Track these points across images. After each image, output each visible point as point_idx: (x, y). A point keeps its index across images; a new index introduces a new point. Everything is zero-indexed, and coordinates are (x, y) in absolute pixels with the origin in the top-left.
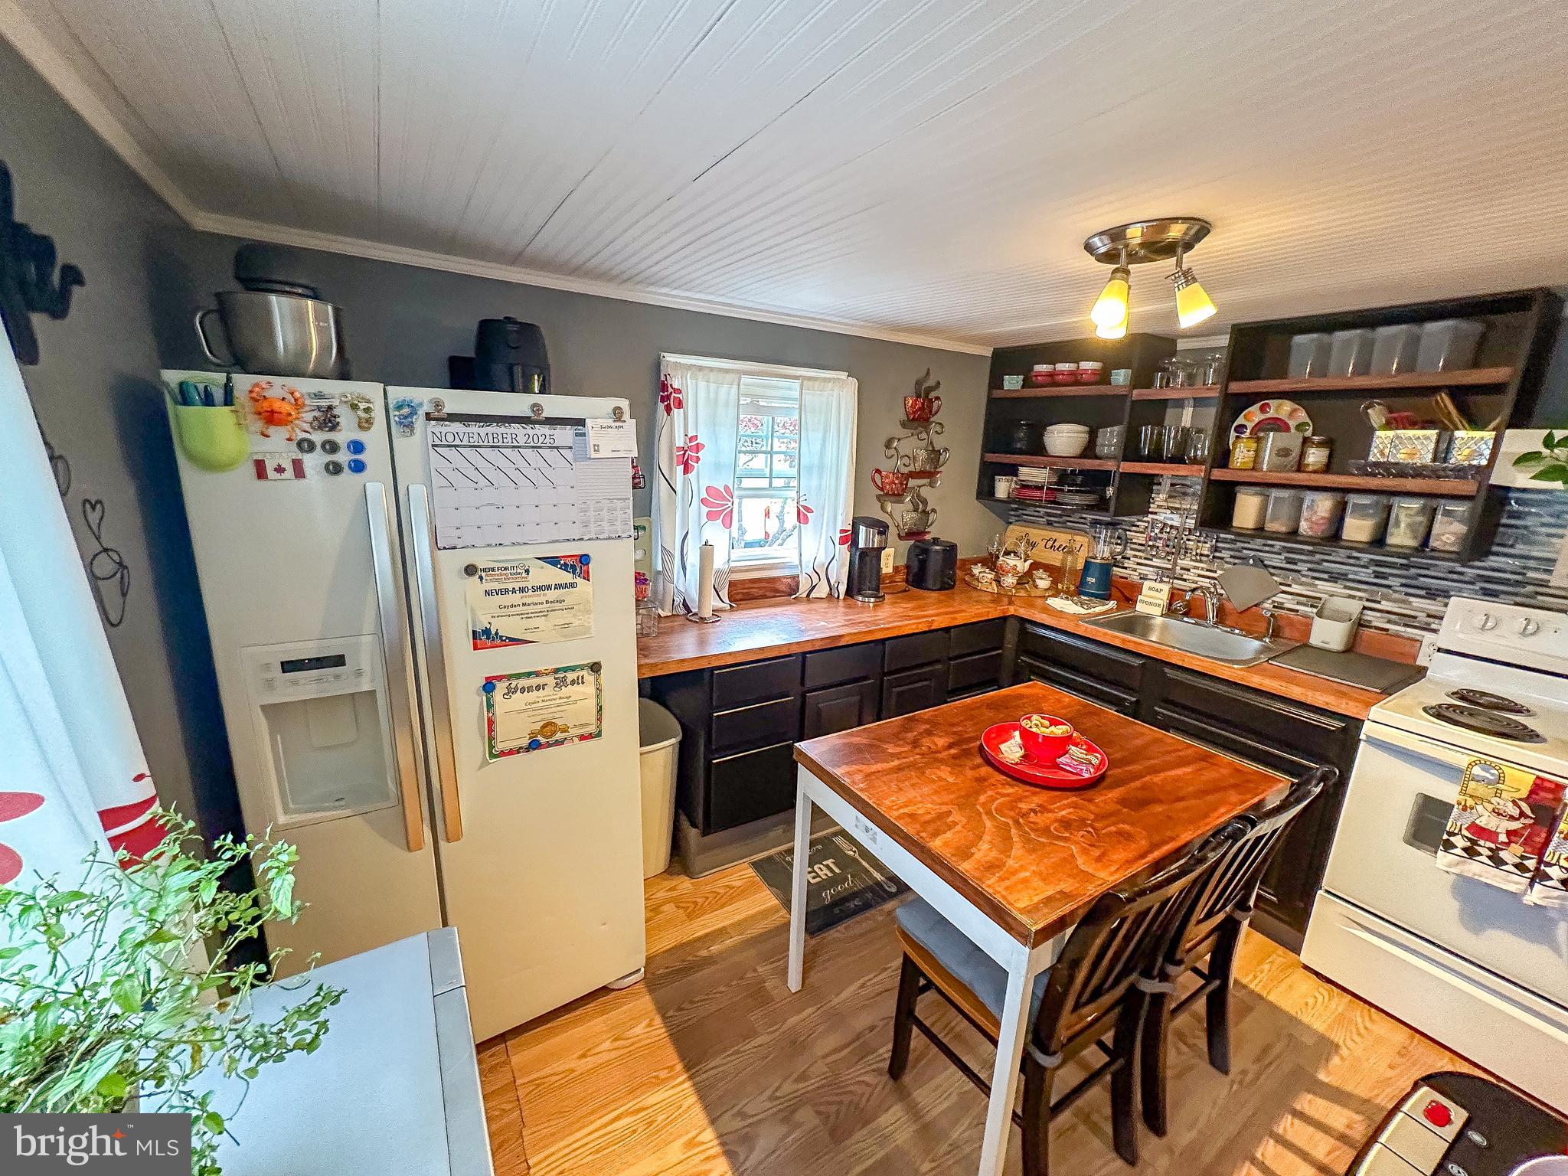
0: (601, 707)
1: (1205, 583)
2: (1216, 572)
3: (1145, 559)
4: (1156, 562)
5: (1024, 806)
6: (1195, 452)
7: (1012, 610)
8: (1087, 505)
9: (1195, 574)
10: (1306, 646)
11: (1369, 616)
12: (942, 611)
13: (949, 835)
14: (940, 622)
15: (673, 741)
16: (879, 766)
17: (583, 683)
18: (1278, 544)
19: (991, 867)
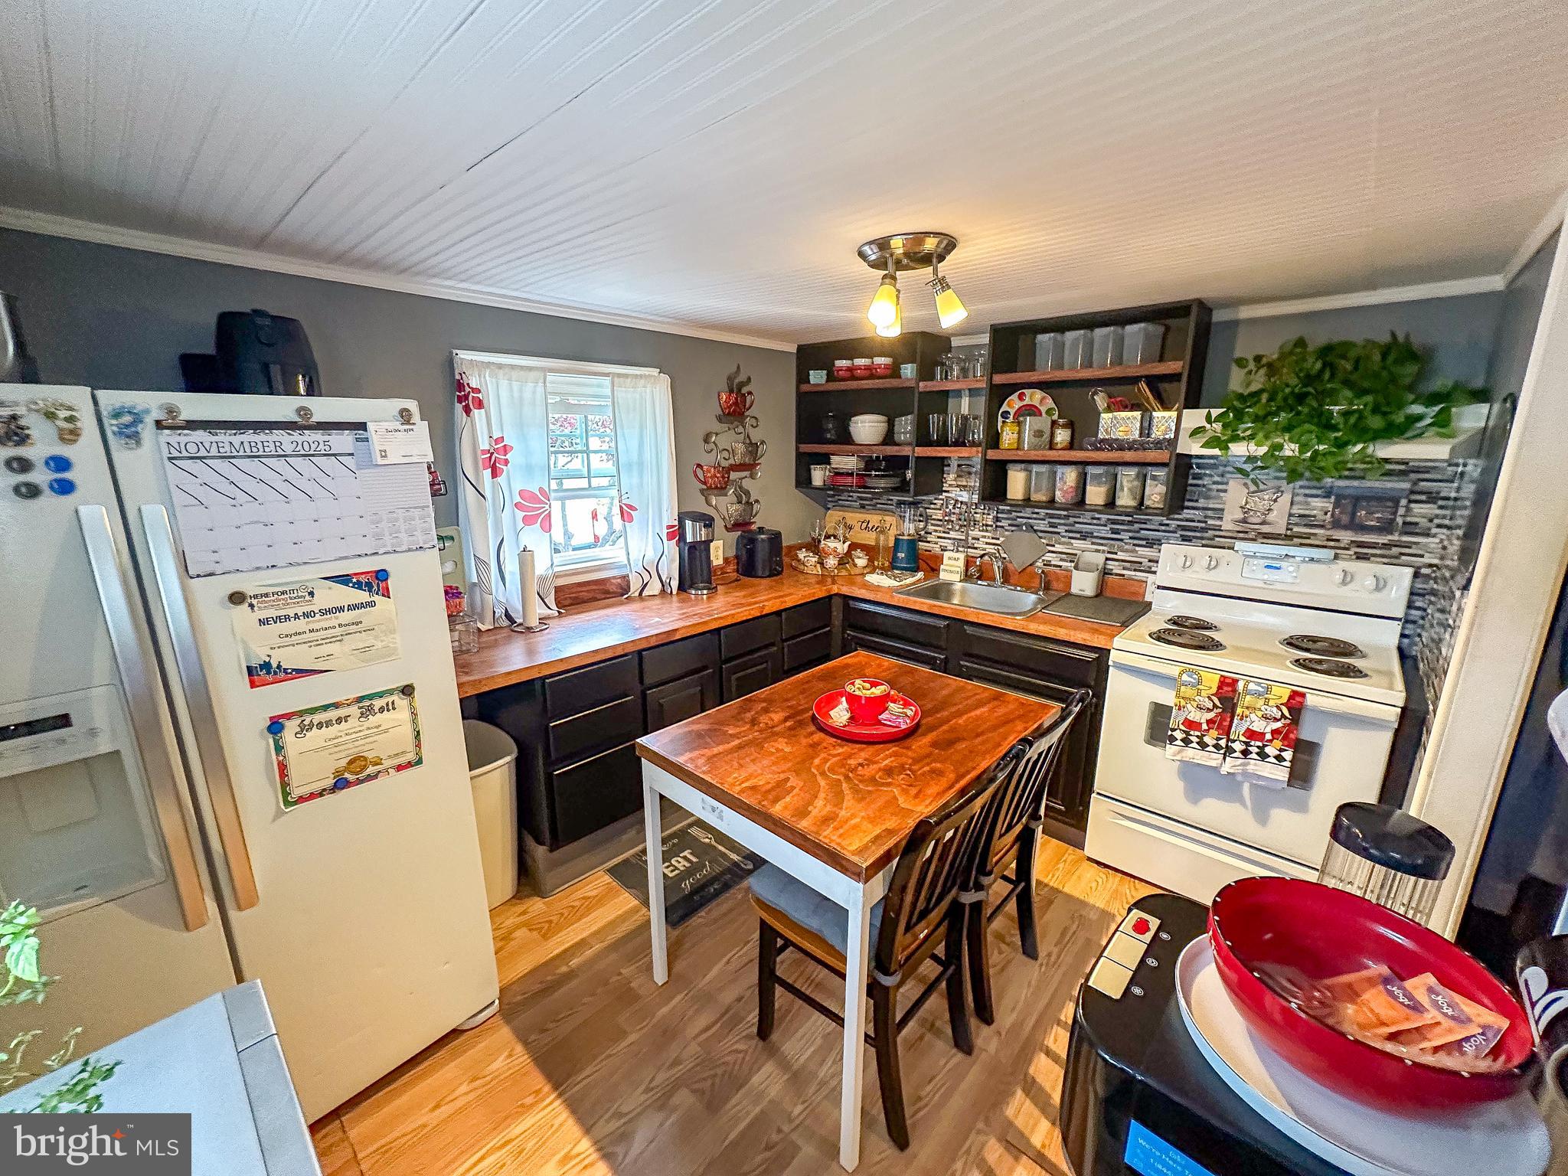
0: (418, 732)
1: (991, 549)
2: (998, 539)
3: (944, 532)
4: (953, 534)
5: (852, 762)
6: (973, 436)
7: (835, 589)
8: (891, 488)
9: (984, 542)
10: (1069, 594)
11: (1111, 565)
12: (770, 596)
13: (788, 799)
14: (771, 606)
15: (508, 759)
16: (721, 748)
17: (394, 709)
18: (1043, 512)
19: (826, 820)
